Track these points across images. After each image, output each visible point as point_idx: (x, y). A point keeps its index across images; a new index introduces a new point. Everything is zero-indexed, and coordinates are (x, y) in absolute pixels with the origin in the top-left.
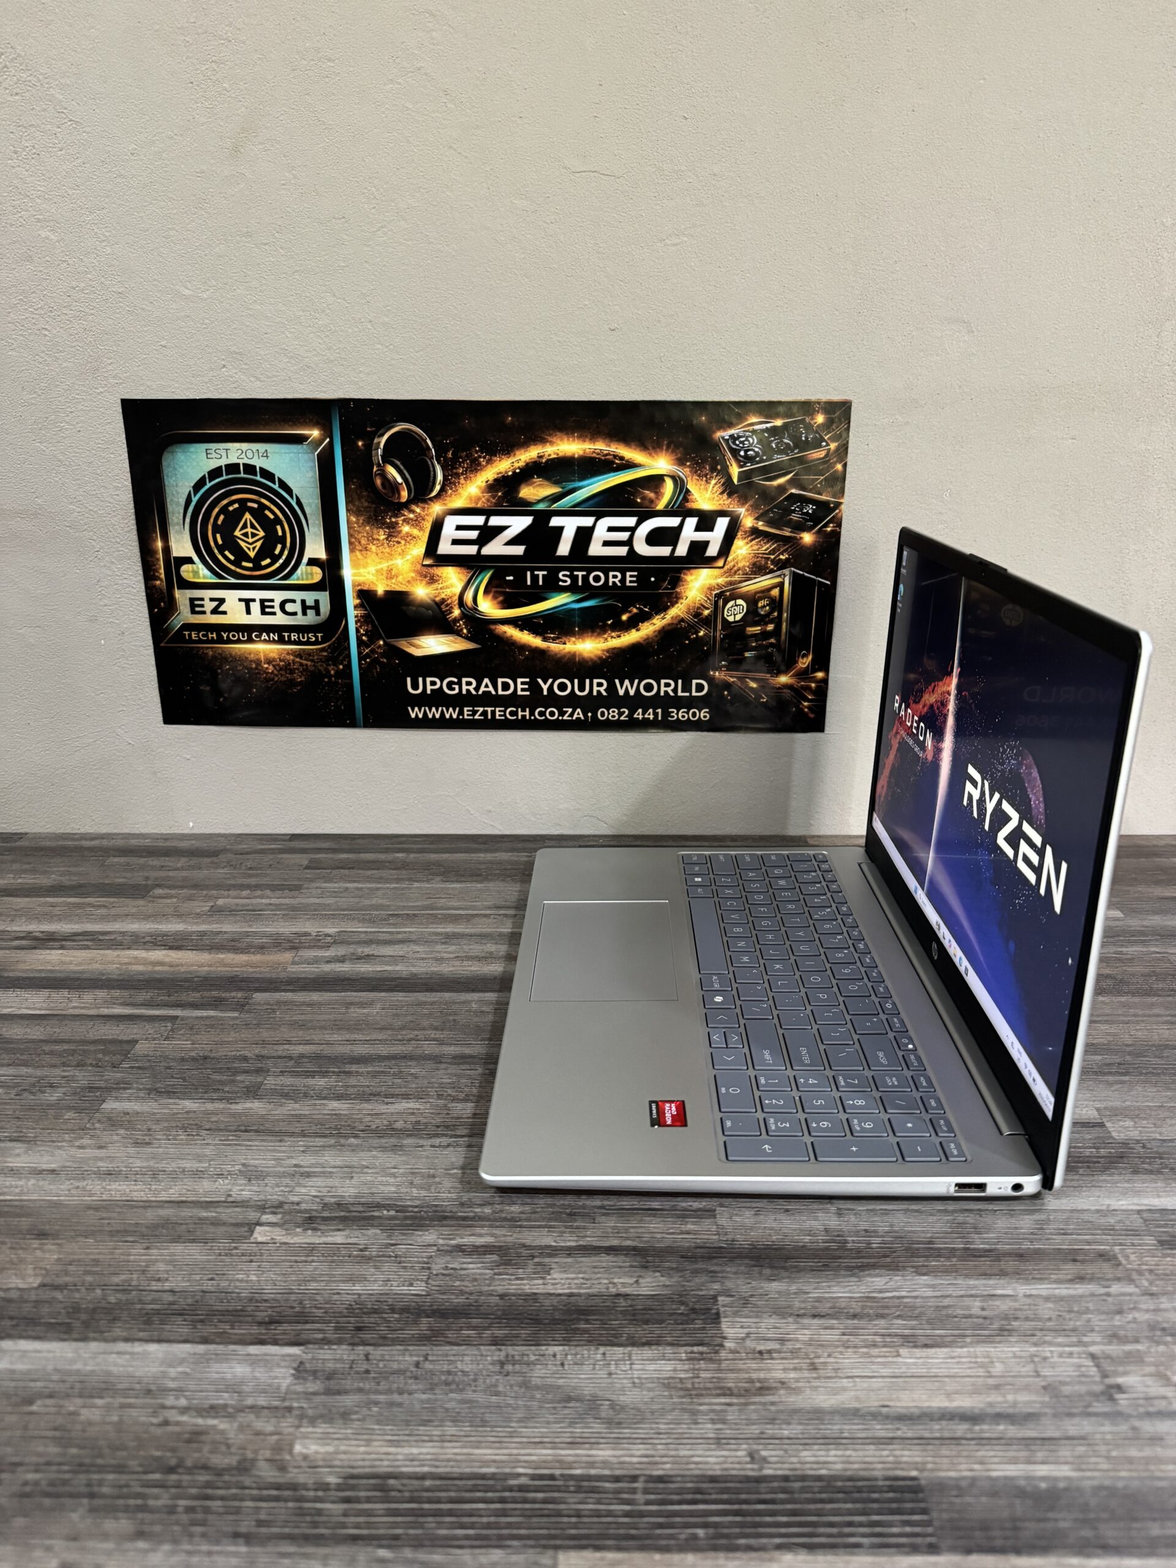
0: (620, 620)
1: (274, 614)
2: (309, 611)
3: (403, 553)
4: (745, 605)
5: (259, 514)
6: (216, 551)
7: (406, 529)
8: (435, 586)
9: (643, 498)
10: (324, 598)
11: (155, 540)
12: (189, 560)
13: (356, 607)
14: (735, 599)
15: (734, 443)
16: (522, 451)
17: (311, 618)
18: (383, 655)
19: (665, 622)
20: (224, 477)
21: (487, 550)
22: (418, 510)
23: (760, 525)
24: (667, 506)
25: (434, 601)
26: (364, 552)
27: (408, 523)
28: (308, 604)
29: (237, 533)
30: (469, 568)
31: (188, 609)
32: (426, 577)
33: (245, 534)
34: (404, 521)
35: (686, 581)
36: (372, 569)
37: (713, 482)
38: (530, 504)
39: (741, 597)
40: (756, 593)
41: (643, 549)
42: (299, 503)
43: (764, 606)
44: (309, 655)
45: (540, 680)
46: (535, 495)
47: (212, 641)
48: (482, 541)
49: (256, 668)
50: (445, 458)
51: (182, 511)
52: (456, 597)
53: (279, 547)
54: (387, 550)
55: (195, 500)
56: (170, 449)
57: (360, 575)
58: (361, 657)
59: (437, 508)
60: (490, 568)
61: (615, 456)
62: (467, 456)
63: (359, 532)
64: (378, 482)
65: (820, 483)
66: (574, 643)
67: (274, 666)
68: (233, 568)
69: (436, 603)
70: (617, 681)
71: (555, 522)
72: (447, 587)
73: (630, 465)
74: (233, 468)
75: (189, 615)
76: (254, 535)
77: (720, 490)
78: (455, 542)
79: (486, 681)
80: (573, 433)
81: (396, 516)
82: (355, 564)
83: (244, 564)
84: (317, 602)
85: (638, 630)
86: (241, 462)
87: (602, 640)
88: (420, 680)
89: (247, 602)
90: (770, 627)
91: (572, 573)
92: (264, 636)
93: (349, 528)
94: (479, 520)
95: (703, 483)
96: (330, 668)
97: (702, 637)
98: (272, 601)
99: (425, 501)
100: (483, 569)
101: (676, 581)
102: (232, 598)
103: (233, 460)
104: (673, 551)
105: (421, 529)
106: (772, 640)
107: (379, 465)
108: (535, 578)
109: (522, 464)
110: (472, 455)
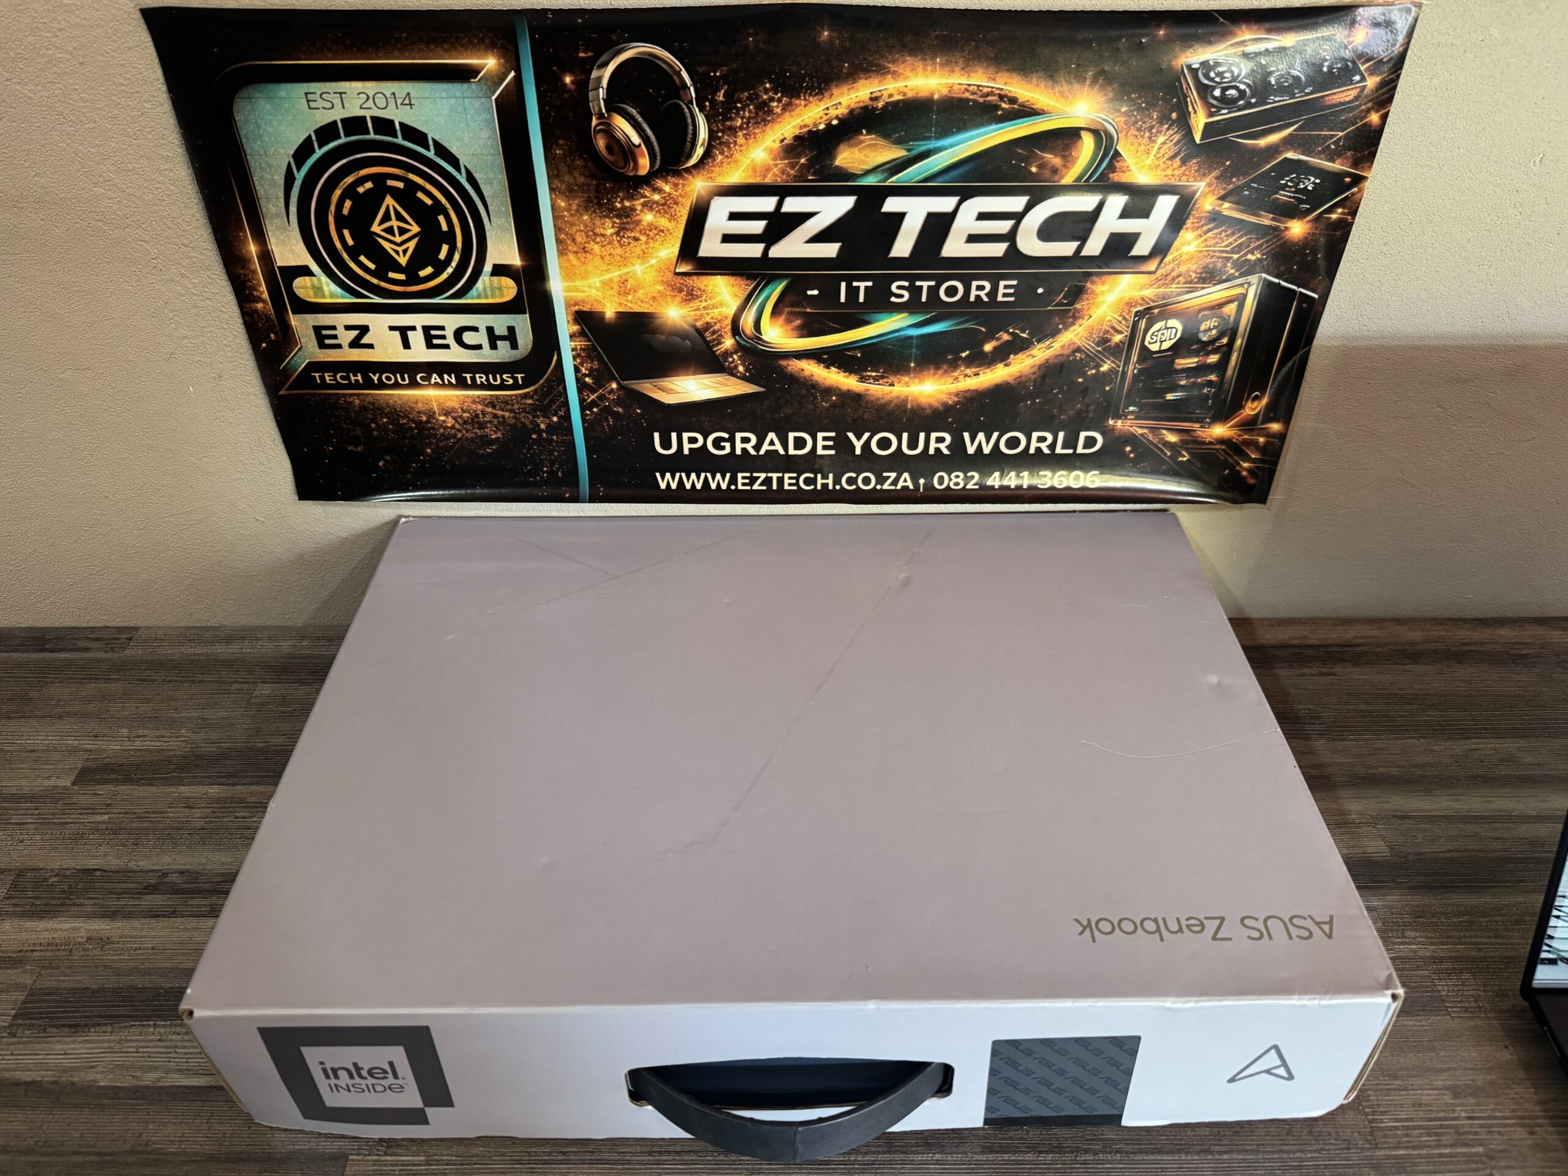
0: (982, 351)
1: (447, 347)
2: (499, 343)
3: (644, 256)
4: (1180, 327)
5: (407, 197)
6: (345, 256)
7: (648, 217)
8: (695, 304)
9: (1041, 166)
10: (522, 324)
11: (244, 242)
12: (305, 271)
13: (572, 336)
14: (1167, 319)
15: (1207, 76)
16: (845, 88)
17: (504, 353)
18: (619, 402)
19: (1049, 353)
20: (343, 140)
21: (782, 250)
22: (667, 188)
23: (1227, 209)
24: (1079, 179)
25: (694, 326)
26: (582, 256)
27: (651, 209)
28: (498, 332)
29: (376, 228)
30: (750, 277)
31: (314, 342)
32: (680, 291)
33: (390, 230)
34: (644, 205)
35: (1093, 293)
36: (596, 281)
37: (1161, 139)
38: (853, 176)
39: (1176, 315)
40: (1200, 310)
41: (1030, 244)
42: (471, 179)
43: (1210, 329)
44: (506, 403)
45: (851, 435)
46: (862, 162)
47: (357, 385)
48: (770, 237)
49: (428, 422)
50: (713, 102)
51: (281, 195)
52: (729, 322)
53: (445, 248)
54: (619, 251)
55: (300, 176)
56: (244, 93)
57: (577, 289)
58: (583, 408)
59: (698, 185)
60: (782, 277)
61: (1002, 97)
62: (750, 98)
63: (572, 224)
64: (601, 143)
65: (1336, 143)
66: (907, 384)
67: (454, 418)
68: (375, 281)
69: (697, 330)
70: (966, 435)
71: (892, 205)
72: (714, 307)
73: (1027, 112)
74: (355, 124)
75: (317, 350)
76: (403, 231)
77: (1171, 153)
78: (728, 238)
79: (772, 435)
80: (933, 58)
81: (631, 197)
82: (568, 274)
83: (391, 275)
84: (511, 329)
85: (1007, 365)
86: (368, 114)
87: (950, 380)
88: (674, 435)
89: (404, 331)
90: (1213, 359)
91: (912, 284)
92: (435, 379)
93: (554, 217)
94: (767, 204)
95: (1145, 141)
96: (539, 421)
97: (1105, 374)
98: (442, 328)
99: (678, 173)
100: (770, 280)
101: (1077, 292)
102: (379, 324)
103: (354, 110)
104: (1079, 249)
105: (673, 218)
106: (1213, 377)
107: (601, 116)
108: (853, 292)
109: (842, 111)
110: (757, 96)
